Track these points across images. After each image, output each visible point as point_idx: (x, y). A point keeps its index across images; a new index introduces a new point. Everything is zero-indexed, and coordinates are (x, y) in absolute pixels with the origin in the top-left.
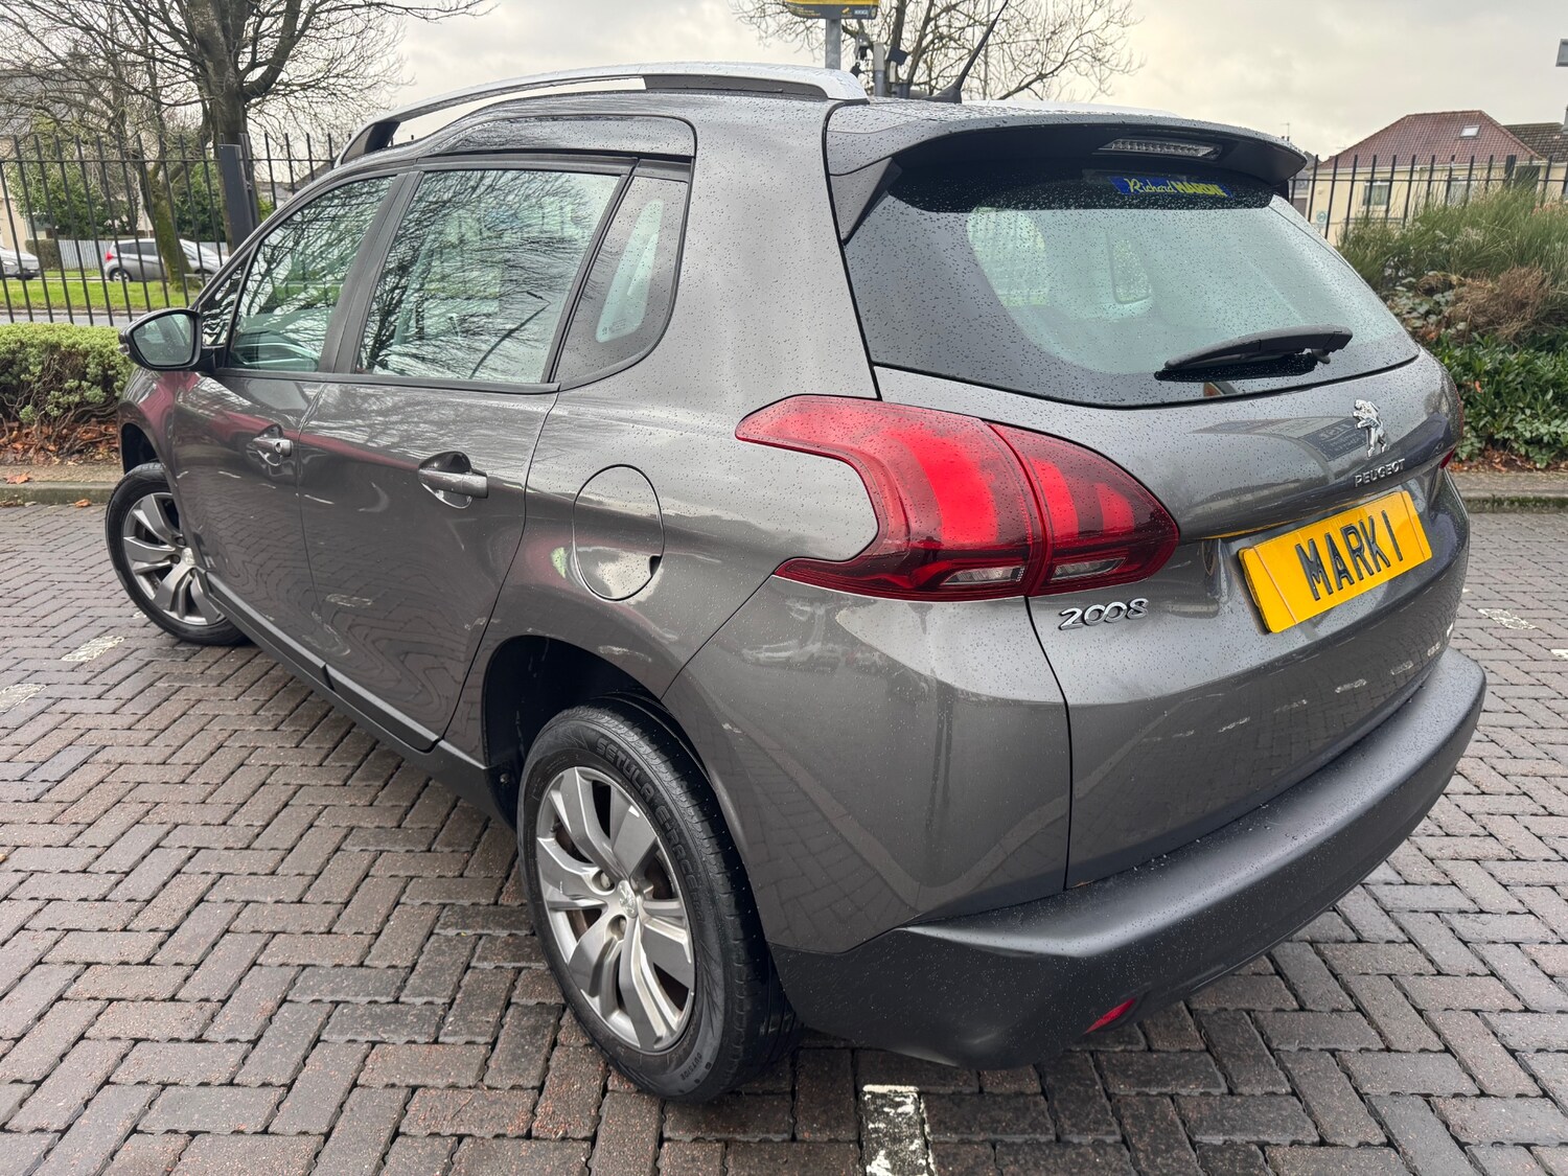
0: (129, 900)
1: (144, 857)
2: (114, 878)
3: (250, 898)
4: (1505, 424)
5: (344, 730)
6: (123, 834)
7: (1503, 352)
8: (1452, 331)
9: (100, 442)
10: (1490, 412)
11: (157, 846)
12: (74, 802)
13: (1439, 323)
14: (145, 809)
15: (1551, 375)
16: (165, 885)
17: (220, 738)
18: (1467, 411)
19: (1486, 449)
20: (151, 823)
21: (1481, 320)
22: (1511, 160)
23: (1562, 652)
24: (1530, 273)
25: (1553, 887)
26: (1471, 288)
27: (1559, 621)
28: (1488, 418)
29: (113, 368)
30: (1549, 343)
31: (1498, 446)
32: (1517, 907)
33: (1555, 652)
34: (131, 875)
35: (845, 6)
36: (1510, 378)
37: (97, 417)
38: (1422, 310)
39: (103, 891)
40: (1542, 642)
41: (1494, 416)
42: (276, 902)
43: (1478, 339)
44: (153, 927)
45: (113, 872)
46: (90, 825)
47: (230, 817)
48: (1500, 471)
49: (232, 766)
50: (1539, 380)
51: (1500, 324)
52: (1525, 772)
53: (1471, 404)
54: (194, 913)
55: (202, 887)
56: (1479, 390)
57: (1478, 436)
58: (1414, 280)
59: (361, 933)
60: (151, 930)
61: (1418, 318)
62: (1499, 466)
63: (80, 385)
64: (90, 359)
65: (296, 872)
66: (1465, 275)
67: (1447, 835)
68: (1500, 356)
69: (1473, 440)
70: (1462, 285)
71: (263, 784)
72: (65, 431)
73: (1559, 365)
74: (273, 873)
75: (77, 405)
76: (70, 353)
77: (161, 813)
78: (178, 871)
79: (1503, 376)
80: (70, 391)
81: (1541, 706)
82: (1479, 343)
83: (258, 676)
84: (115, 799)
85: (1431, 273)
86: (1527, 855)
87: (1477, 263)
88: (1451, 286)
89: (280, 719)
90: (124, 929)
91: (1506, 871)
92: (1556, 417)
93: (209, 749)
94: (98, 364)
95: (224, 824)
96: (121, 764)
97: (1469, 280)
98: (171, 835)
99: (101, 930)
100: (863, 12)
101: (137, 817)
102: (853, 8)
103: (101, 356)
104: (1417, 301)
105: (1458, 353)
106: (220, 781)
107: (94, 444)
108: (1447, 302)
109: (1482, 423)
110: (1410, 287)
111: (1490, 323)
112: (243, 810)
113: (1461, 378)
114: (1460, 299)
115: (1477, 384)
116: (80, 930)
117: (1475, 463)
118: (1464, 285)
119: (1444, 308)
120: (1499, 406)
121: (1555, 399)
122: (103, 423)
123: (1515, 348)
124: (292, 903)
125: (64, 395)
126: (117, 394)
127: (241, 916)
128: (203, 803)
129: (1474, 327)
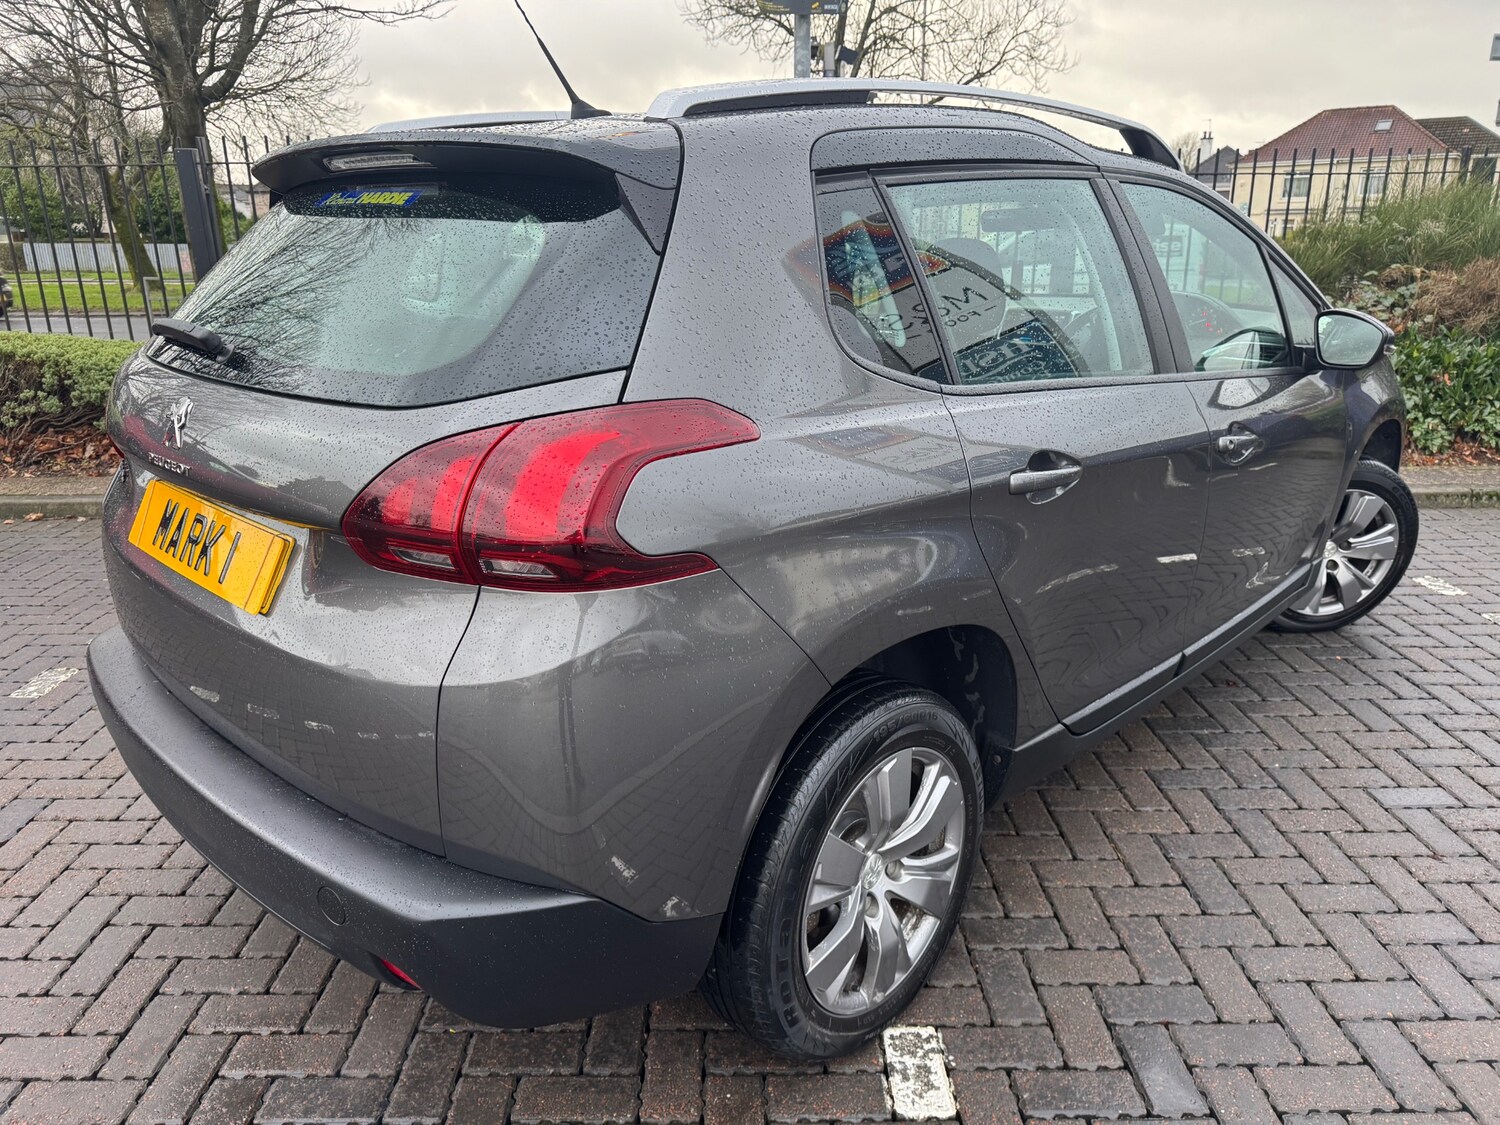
0: (75, 995)
1: (93, 939)
2: (58, 966)
3: (211, 989)
4: (1475, 416)
6: (70, 910)
7: (1470, 344)
8: (1418, 324)
9: (58, 453)
10: (1460, 405)
11: (108, 924)
12: (17, 870)
13: (1404, 316)
14: (96, 877)
16: (115, 974)
18: (1436, 404)
19: (1455, 442)
20: (102, 895)
22: (1466, 153)
26: (1437, 281)
28: (1458, 411)
29: (70, 377)
31: (1468, 439)
34: (78, 962)
36: (1479, 370)
37: (54, 427)
38: (1388, 302)
39: (45, 984)
41: (1464, 408)
42: (241, 993)
43: (1445, 331)
44: (101, 1030)
45: (58, 959)
46: (34, 898)
47: (189, 885)
48: (1471, 464)
51: (1467, 317)
53: (1440, 397)
54: (148, 1010)
55: (158, 975)
56: (1448, 382)
57: (1448, 429)
58: (1376, 273)
59: (338, 1032)
60: (99, 1034)
61: (1383, 311)
62: (1469, 459)
63: (36, 396)
64: (45, 368)
65: (262, 954)
66: (1428, 267)
68: (1469, 349)
69: (1444, 433)
70: (1424, 277)
72: (21, 442)
74: (237, 956)
75: (34, 415)
76: (25, 363)
77: (113, 882)
78: (131, 956)
79: (1472, 368)
80: (26, 402)
82: (1446, 336)
84: (62, 866)
85: (1393, 266)
87: (1439, 256)
88: (1413, 279)
90: (69, 1034)
94: (54, 374)
95: (183, 894)
96: (70, 821)
97: (1434, 273)
98: (123, 909)
99: (42, 1035)
100: (833, 7)
101: (86, 887)
103: (57, 365)
104: (1382, 294)
105: (1426, 345)
107: (52, 455)
108: (1412, 296)
109: (1452, 416)
110: (1374, 280)
111: (1457, 315)
113: (1430, 371)
114: (1424, 292)
115: (1446, 376)
116: (18, 1035)
117: (1445, 456)
118: (1428, 277)
119: (1410, 301)
120: (1468, 399)
122: (62, 433)
123: (1482, 340)
124: (258, 994)
125: (20, 405)
126: (74, 404)
127: (200, 1013)
128: (160, 867)
129: (1441, 319)
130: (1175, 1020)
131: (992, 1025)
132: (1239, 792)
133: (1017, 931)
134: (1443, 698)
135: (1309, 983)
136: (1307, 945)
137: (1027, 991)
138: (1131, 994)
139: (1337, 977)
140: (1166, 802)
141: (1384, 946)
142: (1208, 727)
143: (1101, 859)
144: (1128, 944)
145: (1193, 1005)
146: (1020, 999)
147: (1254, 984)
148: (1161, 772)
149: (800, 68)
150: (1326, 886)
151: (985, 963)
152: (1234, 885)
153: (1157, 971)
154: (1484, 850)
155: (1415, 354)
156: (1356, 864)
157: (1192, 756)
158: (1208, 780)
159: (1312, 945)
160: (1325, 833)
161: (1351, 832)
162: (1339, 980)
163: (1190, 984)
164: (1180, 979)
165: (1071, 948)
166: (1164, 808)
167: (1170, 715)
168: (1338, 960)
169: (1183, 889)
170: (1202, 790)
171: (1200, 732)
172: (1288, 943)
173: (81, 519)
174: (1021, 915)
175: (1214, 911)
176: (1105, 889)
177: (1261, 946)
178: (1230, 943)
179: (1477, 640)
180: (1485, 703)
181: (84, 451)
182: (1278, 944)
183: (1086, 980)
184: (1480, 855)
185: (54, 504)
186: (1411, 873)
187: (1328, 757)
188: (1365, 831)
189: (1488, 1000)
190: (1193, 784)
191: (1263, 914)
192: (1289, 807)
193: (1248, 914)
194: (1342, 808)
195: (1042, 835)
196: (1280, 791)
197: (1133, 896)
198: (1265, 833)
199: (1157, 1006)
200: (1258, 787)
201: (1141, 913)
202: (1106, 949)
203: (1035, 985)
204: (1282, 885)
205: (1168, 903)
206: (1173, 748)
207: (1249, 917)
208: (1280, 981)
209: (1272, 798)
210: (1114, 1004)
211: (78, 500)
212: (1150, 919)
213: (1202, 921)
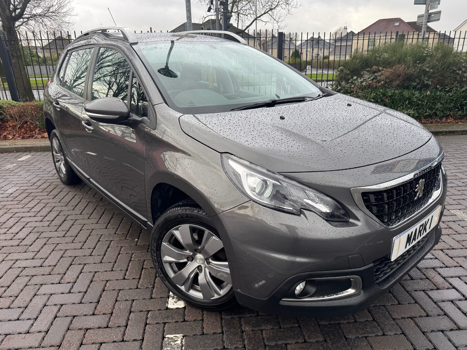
7: (394, 90)
8: (380, 84)
13: (376, 82)
15: (408, 96)
21: (388, 81)
22: (397, 33)
24: (401, 66)
26: (385, 71)
30: (407, 87)
36: (396, 97)
38: (372, 78)
43: (387, 86)
50: (404, 98)
51: (393, 82)
56: (387, 101)
58: (369, 69)
59: (11, 297)
61: (370, 81)
66: (384, 68)
68: (393, 91)
70: (383, 70)
73: (410, 93)
79: (394, 97)
82: (388, 88)
85: (374, 67)
87: (387, 64)
88: (379, 71)
92: (409, 108)
104: (370, 75)
105: (381, 91)
110: (368, 71)
111: (390, 81)
113: (382, 98)
114: (382, 74)
115: (387, 99)
119: (378, 77)
120: (393, 106)
121: (409, 103)
123: (397, 89)
129: (386, 83)
155: (378, 93)
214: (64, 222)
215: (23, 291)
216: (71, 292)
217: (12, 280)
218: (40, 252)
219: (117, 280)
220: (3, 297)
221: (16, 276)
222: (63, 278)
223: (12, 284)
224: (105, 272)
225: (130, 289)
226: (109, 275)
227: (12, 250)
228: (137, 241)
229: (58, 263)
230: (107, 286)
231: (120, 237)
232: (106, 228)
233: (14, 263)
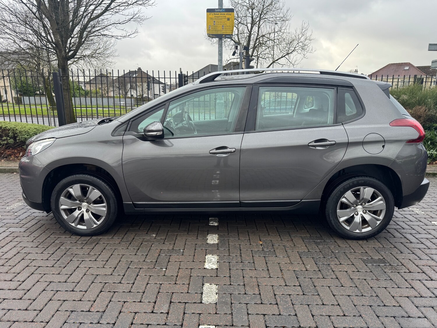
3: (11, 308)
5: (58, 247)
9: (12, 155)
15: (429, 137)
17: (19, 250)
22: (415, 76)
23: (435, 223)
24: (422, 108)
25: (433, 307)
27: (434, 212)
29: (17, 134)
30: (428, 128)
32: (421, 315)
33: (433, 222)
35: (223, 35)
37: (11, 147)
40: (428, 219)
42: (19, 310)
47: (13, 278)
49: (20, 260)
50: (426, 138)
52: (423, 265)
59: (43, 322)
63: (7, 139)
64: (10, 131)
65: (28, 298)
67: (398, 288)
71: (28, 266)
72: (2, 151)
73: (432, 134)
74: (21, 299)
75: (6, 144)
76: (5, 130)
80: (4, 140)
81: (428, 241)
83: (37, 229)
86: (424, 295)
87: (406, 105)
89: (39, 243)
91: (418, 301)
92: (432, 149)
93: (15, 253)
94: (12, 133)
95: (11, 280)
100: (228, 36)
102: (226, 35)
103: (13, 130)
106: (14, 265)
107: (10, 155)
112: (18, 276)
121: (431, 143)
122: (14, 149)
124: (24, 310)
125: (2, 141)
126: (18, 141)
127: (5, 315)
128: (7, 273)
130: (287, 326)
131: (233, 325)
132: (324, 259)
133: (248, 298)
134: (391, 232)
135: (329, 316)
136: (332, 305)
137: (245, 316)
138: (276, 318)
139: (338, 315)
140: (301, 261)
141: (355, 306)
142: (319, 239)
143: (277, 277)
144: (279, 303)
145: (293, 321)
146: (243, 318)
147: (313, 316)
148: (302, 252)
149: (219, 52)
150: (342, 287)
151: (235, 307)
152: (315, 286)
153: (285, 311)
154: (393, 278)
156: (353, 281)
157: (312, 248)
158: (316, 255)
159: (333, 305)
160: (346, 272)
161: (354, 271)
162: (339, 316)
163: (294, 315)
164: (291, 314)
165: (262, 303)
166: (300, 263)
167: (309, 236)
168: (340, 310)
169: (299, 287)
170: (313, 258)
171: (317, 241)
172: (326, 304)
173: (15, 173)
174: (250, 293)
175: (307, 294)
176: (276, 286)
177: (318, 305)
178: (309, 303)
179: (406, 216)
180: (404, 234)
181: (20, 154)
182: (323, 304)
183: (263, 313)
184: (391, 279)
185: (8, 169)
186: (369, 284)
187: (353, 249)
188: (358, 271)
189: (382, 323)
190: (310, 255)
191: (321, 295)
192: (337, 264)
193: (317, 295)
194: (353, 264)
195: (262, 270)
196: (336, 259)
197: (284, 289)
198: (328, 271)
199: (282, 321)
200: (330, 257)
201: (285, 294)
202: (272, 304)
203: (248, 314)
204: (329, 287)
205: (294, 291)
206: (307, 245)
207: (317, 296)
208: (321, 315)
209: (333, 261)
210: (270, 321)
211: (15, 168)
212: (287, 296)
213: (303, 297)
214: (97, 246)
215: (54, 316)
216: (100, 322)
217: (45, 303)
218: (72, 275)
219: (145, 312)
220: (34, 322)
221: (49, 299)
222: (93, 306)
223: (44, 308)
224: (134, 303)
225: (158, 325)
226: (137, 307)
227: (47, 271)
228: (165, 271)
229: (89, 288)
230: (135, 319)
231: (148, 265)
232: (136, 255)
233: (48, 285)
